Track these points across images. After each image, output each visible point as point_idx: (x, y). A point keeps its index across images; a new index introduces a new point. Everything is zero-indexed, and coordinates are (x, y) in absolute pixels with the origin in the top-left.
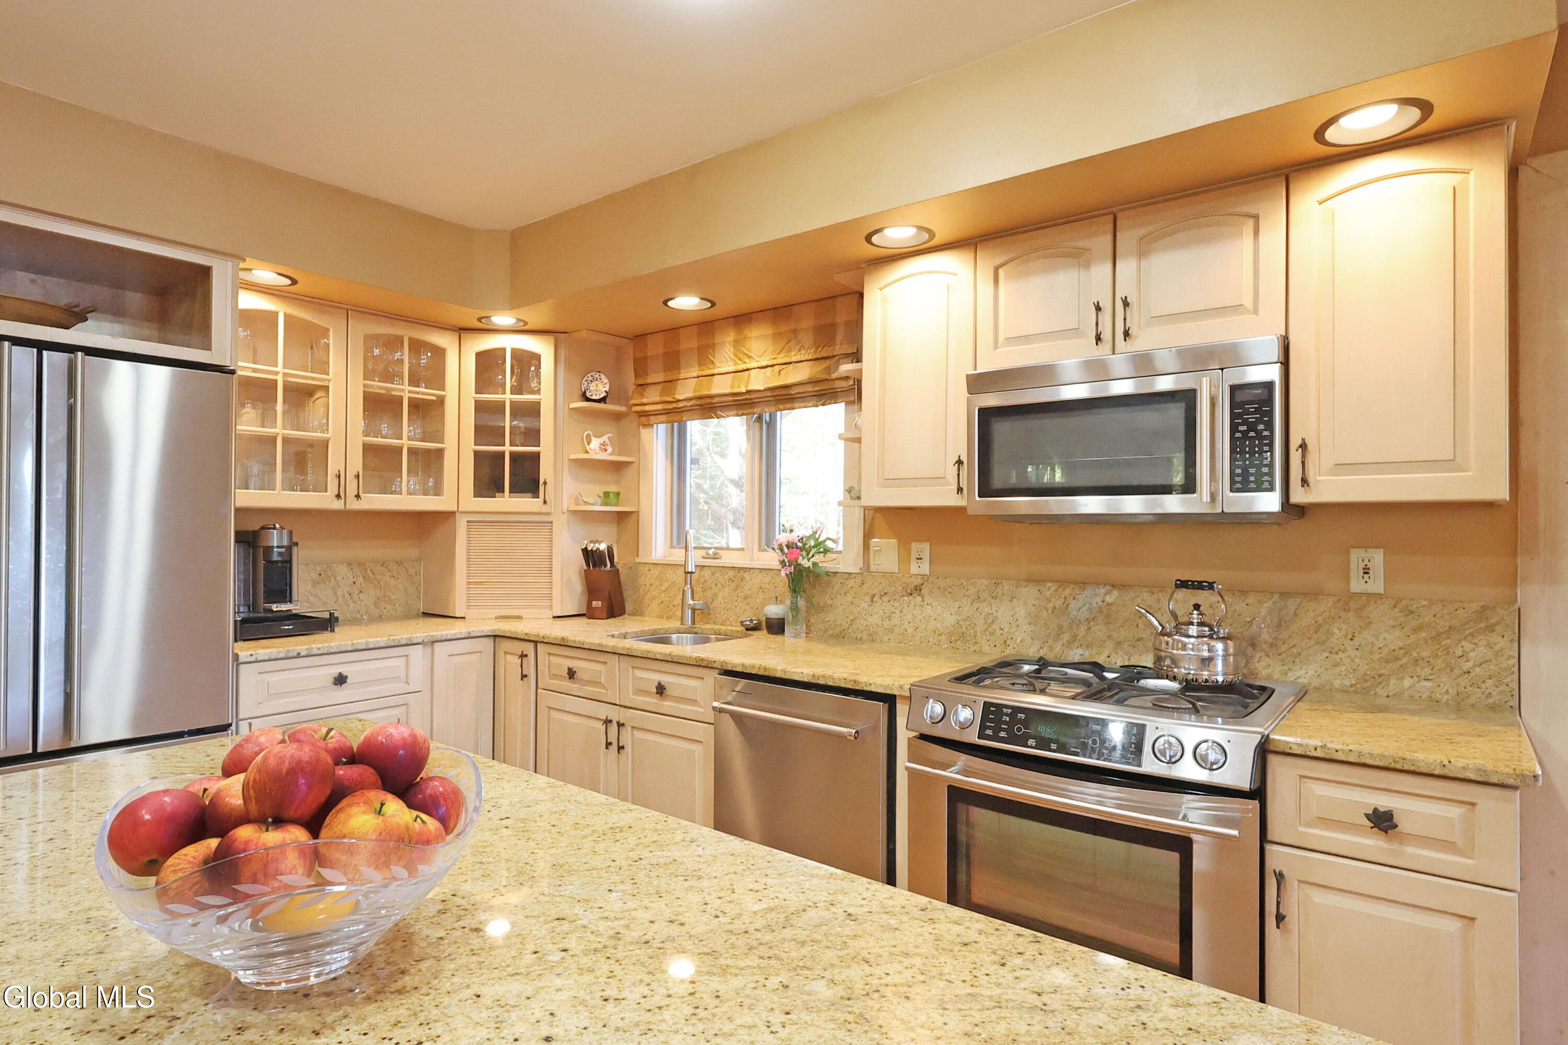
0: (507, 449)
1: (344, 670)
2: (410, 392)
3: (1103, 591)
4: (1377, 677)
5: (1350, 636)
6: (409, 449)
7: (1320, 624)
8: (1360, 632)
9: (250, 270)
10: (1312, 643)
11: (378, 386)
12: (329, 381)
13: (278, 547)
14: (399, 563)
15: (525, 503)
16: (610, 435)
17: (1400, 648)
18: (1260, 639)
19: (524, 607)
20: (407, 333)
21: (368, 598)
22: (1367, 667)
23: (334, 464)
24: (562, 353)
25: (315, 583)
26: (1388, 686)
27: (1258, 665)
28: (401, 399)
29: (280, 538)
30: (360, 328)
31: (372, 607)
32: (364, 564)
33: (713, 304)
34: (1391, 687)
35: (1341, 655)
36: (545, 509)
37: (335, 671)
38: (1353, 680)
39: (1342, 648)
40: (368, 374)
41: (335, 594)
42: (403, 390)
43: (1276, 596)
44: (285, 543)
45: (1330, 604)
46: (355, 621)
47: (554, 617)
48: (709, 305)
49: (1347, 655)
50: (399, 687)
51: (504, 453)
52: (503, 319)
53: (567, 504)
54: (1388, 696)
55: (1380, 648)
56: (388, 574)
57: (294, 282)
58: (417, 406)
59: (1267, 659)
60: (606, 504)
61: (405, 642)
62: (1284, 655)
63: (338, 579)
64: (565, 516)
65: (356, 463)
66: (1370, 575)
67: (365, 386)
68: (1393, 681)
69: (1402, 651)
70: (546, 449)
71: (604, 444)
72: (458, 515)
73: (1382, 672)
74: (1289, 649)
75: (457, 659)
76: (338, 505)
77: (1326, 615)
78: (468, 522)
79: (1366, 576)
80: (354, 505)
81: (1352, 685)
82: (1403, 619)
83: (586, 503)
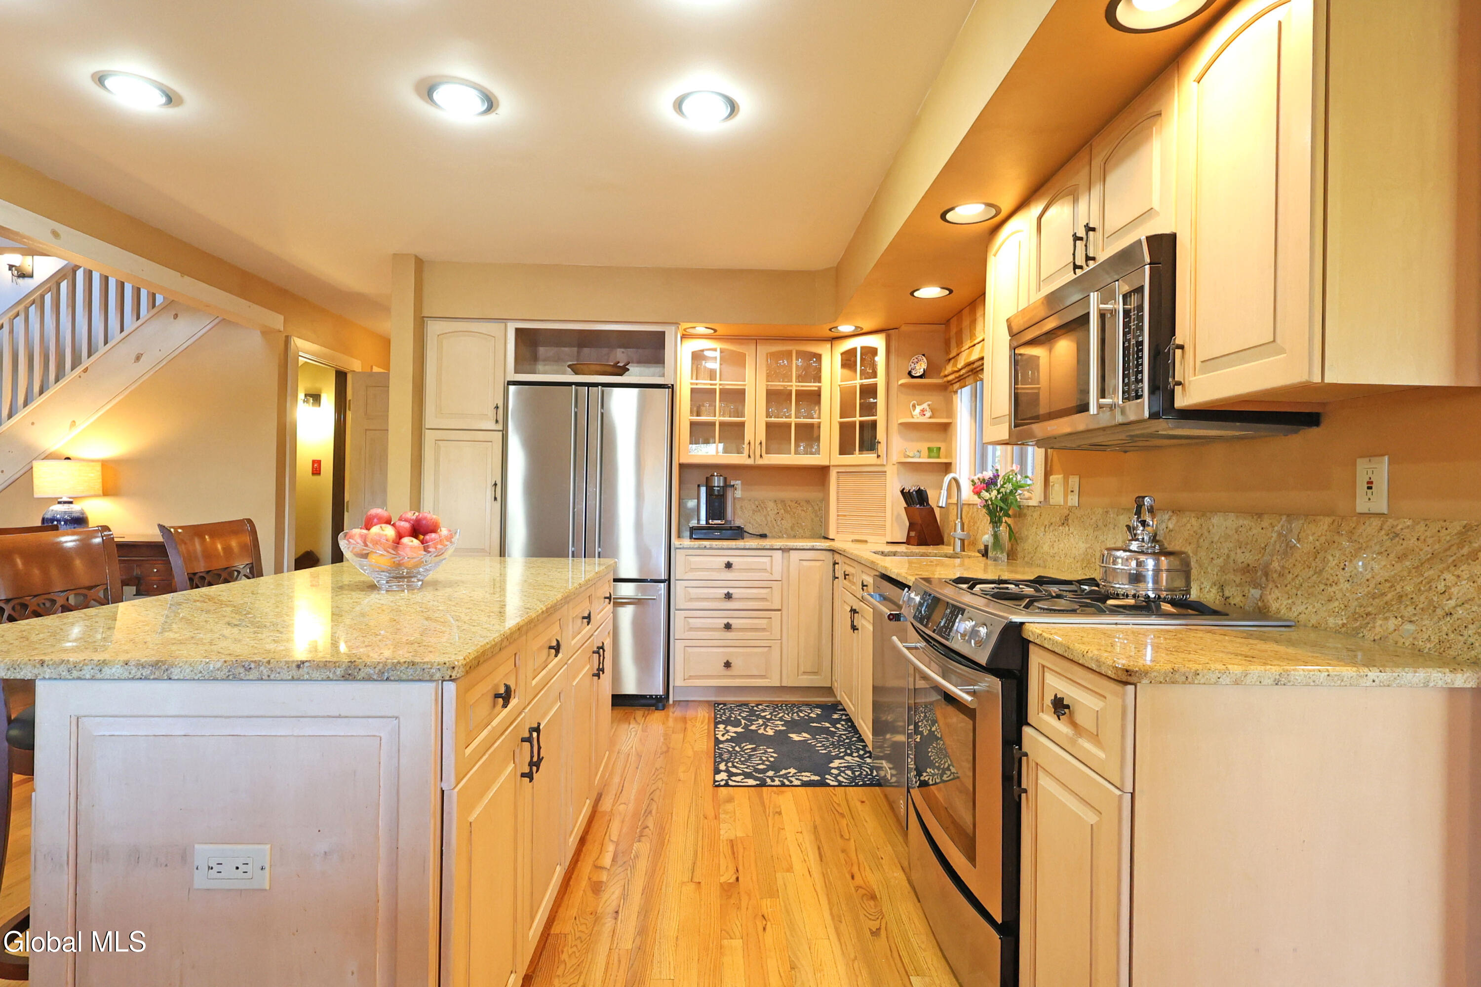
0: (858, 419)
1: (731, 560)
2: (796, 386)
3: (1167, 517)
4: (1365, 616)
5: (1342, 565)
6: (795, 424)
7: (1317, 550)
8: (1351, 561)
9: (695, 327)
10: (1311, 573)
11: (778, 385)
12: (745, 385)
13: (718, 487)
14: (808, 502)
15: (869, 458)
16: (929, 403)
17: (1386, 581)
18: (1272, 566)
19: (868, 534)
20: (794, 347)
21: (787, 524)
22: (1356, 603)
23: (748, 435)
24: (893, 344)
25: (754, 512)
26: (1374, 627)
27: (1269, 597)
28: (790, 392)
29: (719, 481)
30: (764, 350)
31: (790, 530)
32: (784, 501)
33: (951, 291)
34: (1378, 629)
35: (1334, 588)
36: (879, 462)
37: (726, 559)
38: (1344, 618)
39: (1336, 578)
40: (769, 378)
41: (766, 519)
42: (792, 386)
43: (1284, 518)
44: (722, 484)
45: (1326, 527)
46: (774, 537)
47: (888, 543)
48: (947, 292)
49: (1340, 587)
50: (765, 576)
51: (855, 422)
52: (846, 328)
53: (895, 457)
54: (1374, 640)
55: (1368, 580)
56: (800, 509)
57: (715, 331)
58: (802, 396)
59: (1276, 591)
60: (929, 457)
61: (768, 547)
62: (1289, 587)
63: (769, 509)
64: (896, 467)
65: (762, 435)
66: (1373, 490)
67: (767, 385)
68: (1379, 622)
69: (1388, 585)
70: (880, 417)
71: (923, 410)
72: (831, 468)
73: (1370, 609)
74: (1293, 579)
75: (805, 563)
76: (750, 462)
77: (1323, 539)
78: (838, 472)
79: (1370, 491)
80: (760, 462)
81: (1343, 625)
82: (1388, 543)
83: (909, 456)
